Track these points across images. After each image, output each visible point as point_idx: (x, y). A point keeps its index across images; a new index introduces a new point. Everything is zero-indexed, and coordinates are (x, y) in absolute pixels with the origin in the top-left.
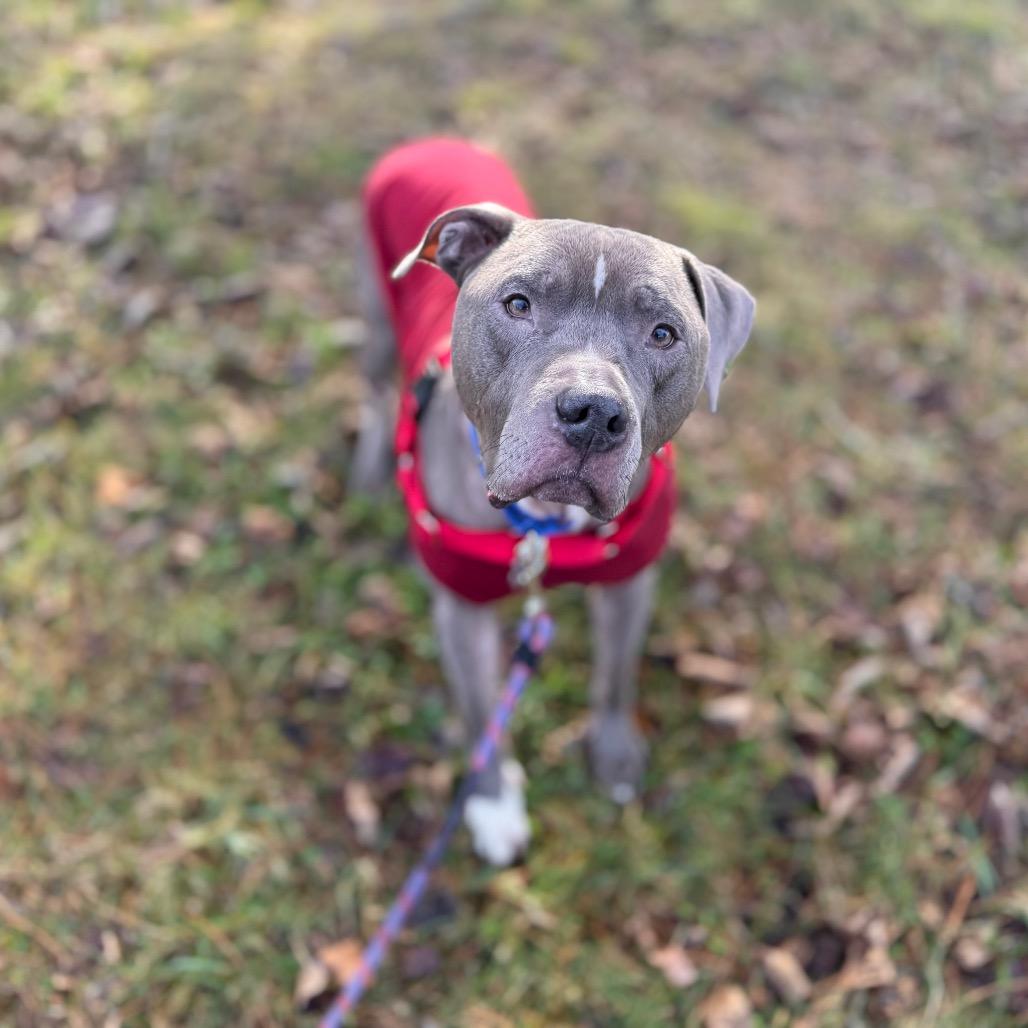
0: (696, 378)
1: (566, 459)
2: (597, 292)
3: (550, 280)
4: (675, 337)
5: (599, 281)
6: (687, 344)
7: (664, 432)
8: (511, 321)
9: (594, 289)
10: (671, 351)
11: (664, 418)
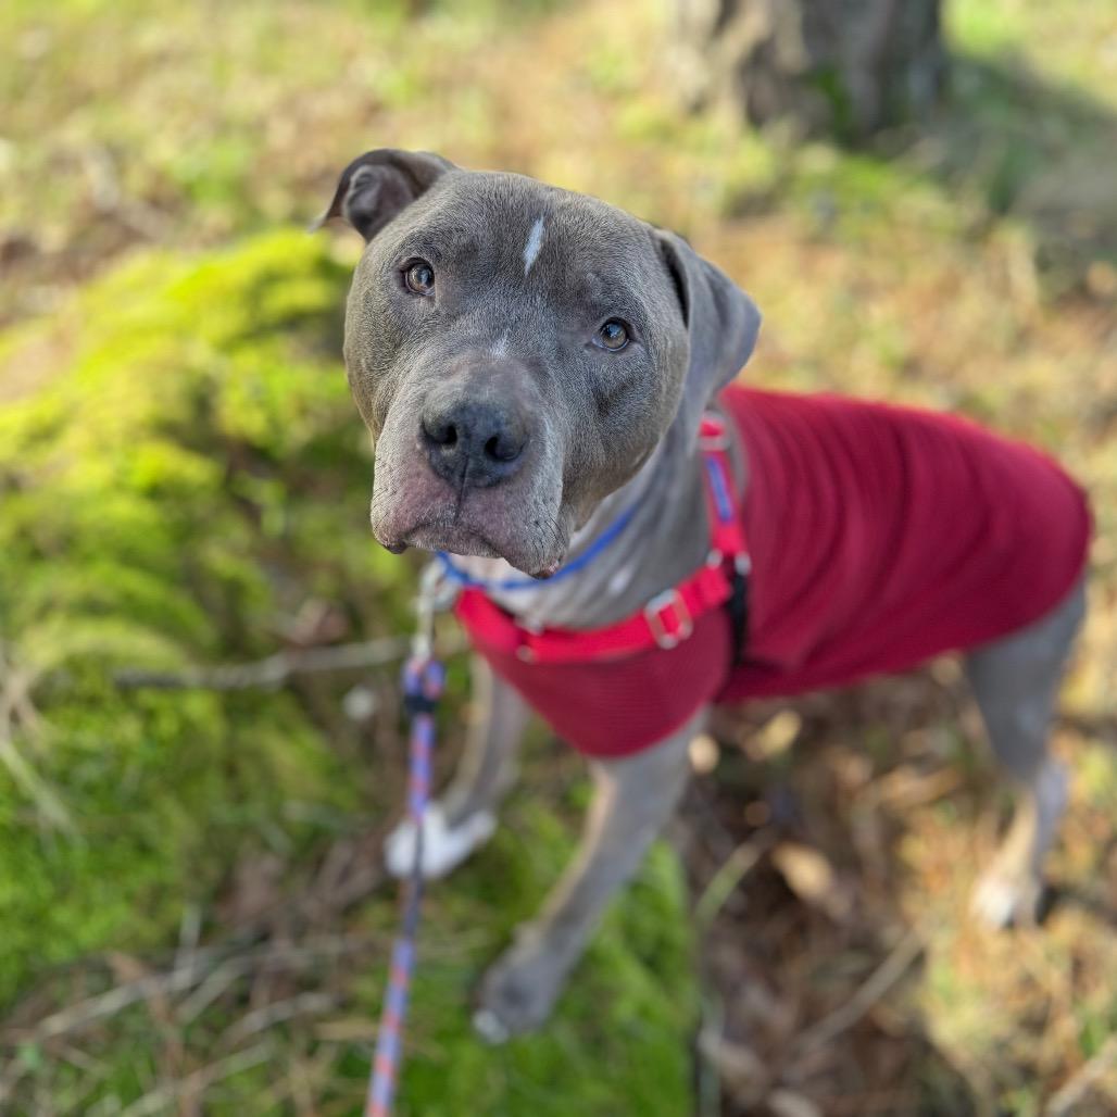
0: (662, 398)
1: (438, 495)
2: (527, 267)
3: (464, 240)
4: (629, 336)
5: (531, 253)
6: (647, 350)
7: (615, 465)
8: (407, 297)
9: (524, 264)
10: (624, 356)
11: (616, 447)
